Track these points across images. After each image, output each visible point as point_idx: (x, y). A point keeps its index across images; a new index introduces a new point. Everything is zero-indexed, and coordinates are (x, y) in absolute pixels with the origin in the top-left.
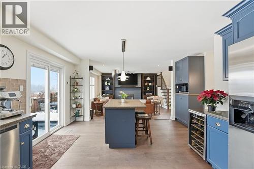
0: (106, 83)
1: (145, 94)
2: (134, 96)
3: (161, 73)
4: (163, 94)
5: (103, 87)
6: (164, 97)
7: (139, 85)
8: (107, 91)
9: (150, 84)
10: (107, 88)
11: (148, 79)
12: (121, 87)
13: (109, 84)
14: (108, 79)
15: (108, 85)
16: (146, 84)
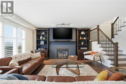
0: (41, 37)
1: (79, 49)
2: (69, 51)
3: (98, 26)
4: (102, 49)
5: (38, 42)
6: (105, 53)
7: (74, 39)
8: (42, 45)
9: (85, 38)
10: (42, 43)
11: (83, 33)
12: (56, 42)
13: (44, 39)
14: (43, 33)
15: (42, 40)
16: (81, 38)
